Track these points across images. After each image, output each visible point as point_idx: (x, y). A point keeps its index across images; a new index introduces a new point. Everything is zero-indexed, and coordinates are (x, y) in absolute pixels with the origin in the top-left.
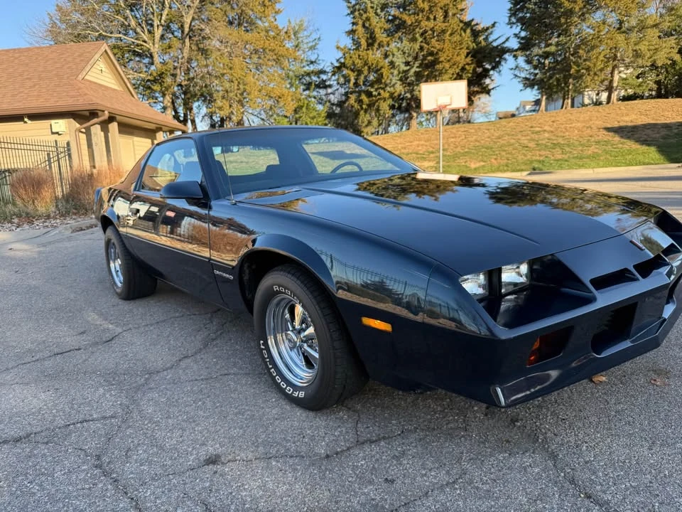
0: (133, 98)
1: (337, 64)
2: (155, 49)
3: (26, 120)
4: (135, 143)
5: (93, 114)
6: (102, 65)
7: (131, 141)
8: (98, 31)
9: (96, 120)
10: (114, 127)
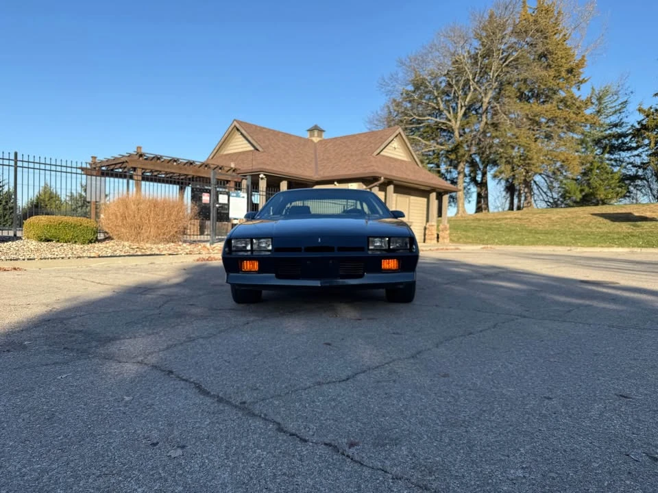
0: (417, 166)
1: (638, 127)
2: (456, 125)
3: (335, 183)
4: (411, 201)
5: (376, 179)
6: (395, 144)
7: (408, 199)
8: (412, 116)
9: (376, 184)
10: (391, 188)
